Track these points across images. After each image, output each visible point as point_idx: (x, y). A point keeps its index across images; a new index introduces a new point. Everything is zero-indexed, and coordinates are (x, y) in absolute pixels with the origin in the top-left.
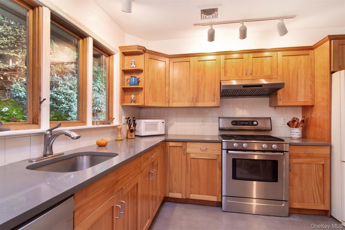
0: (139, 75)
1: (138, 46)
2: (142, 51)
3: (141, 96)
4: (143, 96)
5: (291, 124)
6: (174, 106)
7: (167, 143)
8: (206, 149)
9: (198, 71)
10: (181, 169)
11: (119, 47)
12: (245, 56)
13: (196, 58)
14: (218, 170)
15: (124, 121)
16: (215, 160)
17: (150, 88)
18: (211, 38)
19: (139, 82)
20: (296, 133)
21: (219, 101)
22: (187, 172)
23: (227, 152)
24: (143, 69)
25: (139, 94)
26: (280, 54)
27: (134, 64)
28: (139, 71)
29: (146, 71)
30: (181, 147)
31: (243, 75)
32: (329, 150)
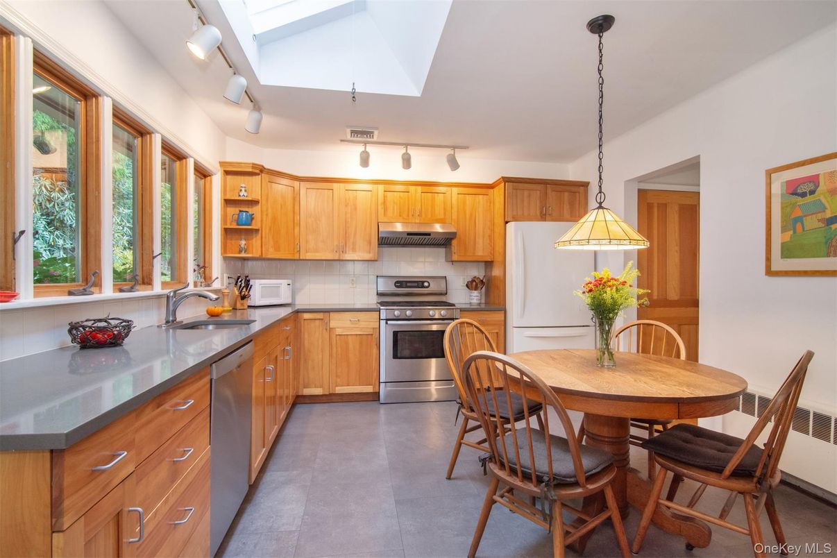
0: (252, 208)
1: (253, 164)
2: (258, 171)
3: (256, 241)
4: (259, 242)
5: (470, 285)
6: (307, 258)
7: (300, 314)
8: (359, 320)
9: (346, 206)
10: (322, 352)
11: (220, 162)
12: (412, 188)
13: (342, 185)
14: (375, 351)
15: (226, 281)
16: (370, 336)
17: (270, 229)
18: (365, 161)
19: (252, 219)
20: (475, 297)
21: (376, 251)
22: (331, 355)
23: (387, 323)
24: (260, 199)
25: (252, 239)
26: (455, 190)
27: (245, 191)
28: (254, 203)
29: (264, 202)
30: (322, 319)
31: (408, 216)
32: (503, 316)
